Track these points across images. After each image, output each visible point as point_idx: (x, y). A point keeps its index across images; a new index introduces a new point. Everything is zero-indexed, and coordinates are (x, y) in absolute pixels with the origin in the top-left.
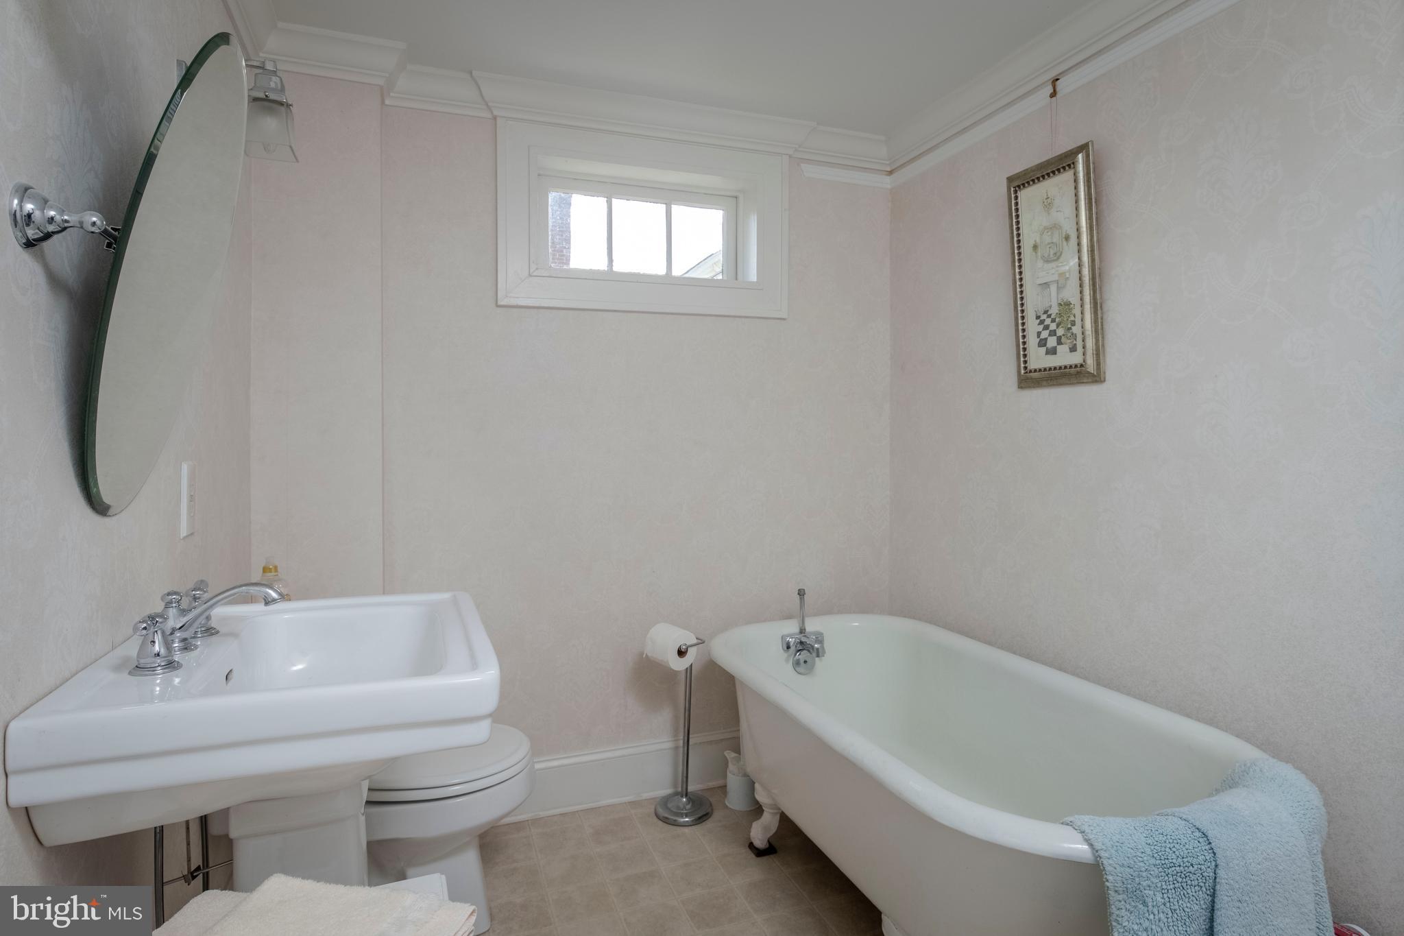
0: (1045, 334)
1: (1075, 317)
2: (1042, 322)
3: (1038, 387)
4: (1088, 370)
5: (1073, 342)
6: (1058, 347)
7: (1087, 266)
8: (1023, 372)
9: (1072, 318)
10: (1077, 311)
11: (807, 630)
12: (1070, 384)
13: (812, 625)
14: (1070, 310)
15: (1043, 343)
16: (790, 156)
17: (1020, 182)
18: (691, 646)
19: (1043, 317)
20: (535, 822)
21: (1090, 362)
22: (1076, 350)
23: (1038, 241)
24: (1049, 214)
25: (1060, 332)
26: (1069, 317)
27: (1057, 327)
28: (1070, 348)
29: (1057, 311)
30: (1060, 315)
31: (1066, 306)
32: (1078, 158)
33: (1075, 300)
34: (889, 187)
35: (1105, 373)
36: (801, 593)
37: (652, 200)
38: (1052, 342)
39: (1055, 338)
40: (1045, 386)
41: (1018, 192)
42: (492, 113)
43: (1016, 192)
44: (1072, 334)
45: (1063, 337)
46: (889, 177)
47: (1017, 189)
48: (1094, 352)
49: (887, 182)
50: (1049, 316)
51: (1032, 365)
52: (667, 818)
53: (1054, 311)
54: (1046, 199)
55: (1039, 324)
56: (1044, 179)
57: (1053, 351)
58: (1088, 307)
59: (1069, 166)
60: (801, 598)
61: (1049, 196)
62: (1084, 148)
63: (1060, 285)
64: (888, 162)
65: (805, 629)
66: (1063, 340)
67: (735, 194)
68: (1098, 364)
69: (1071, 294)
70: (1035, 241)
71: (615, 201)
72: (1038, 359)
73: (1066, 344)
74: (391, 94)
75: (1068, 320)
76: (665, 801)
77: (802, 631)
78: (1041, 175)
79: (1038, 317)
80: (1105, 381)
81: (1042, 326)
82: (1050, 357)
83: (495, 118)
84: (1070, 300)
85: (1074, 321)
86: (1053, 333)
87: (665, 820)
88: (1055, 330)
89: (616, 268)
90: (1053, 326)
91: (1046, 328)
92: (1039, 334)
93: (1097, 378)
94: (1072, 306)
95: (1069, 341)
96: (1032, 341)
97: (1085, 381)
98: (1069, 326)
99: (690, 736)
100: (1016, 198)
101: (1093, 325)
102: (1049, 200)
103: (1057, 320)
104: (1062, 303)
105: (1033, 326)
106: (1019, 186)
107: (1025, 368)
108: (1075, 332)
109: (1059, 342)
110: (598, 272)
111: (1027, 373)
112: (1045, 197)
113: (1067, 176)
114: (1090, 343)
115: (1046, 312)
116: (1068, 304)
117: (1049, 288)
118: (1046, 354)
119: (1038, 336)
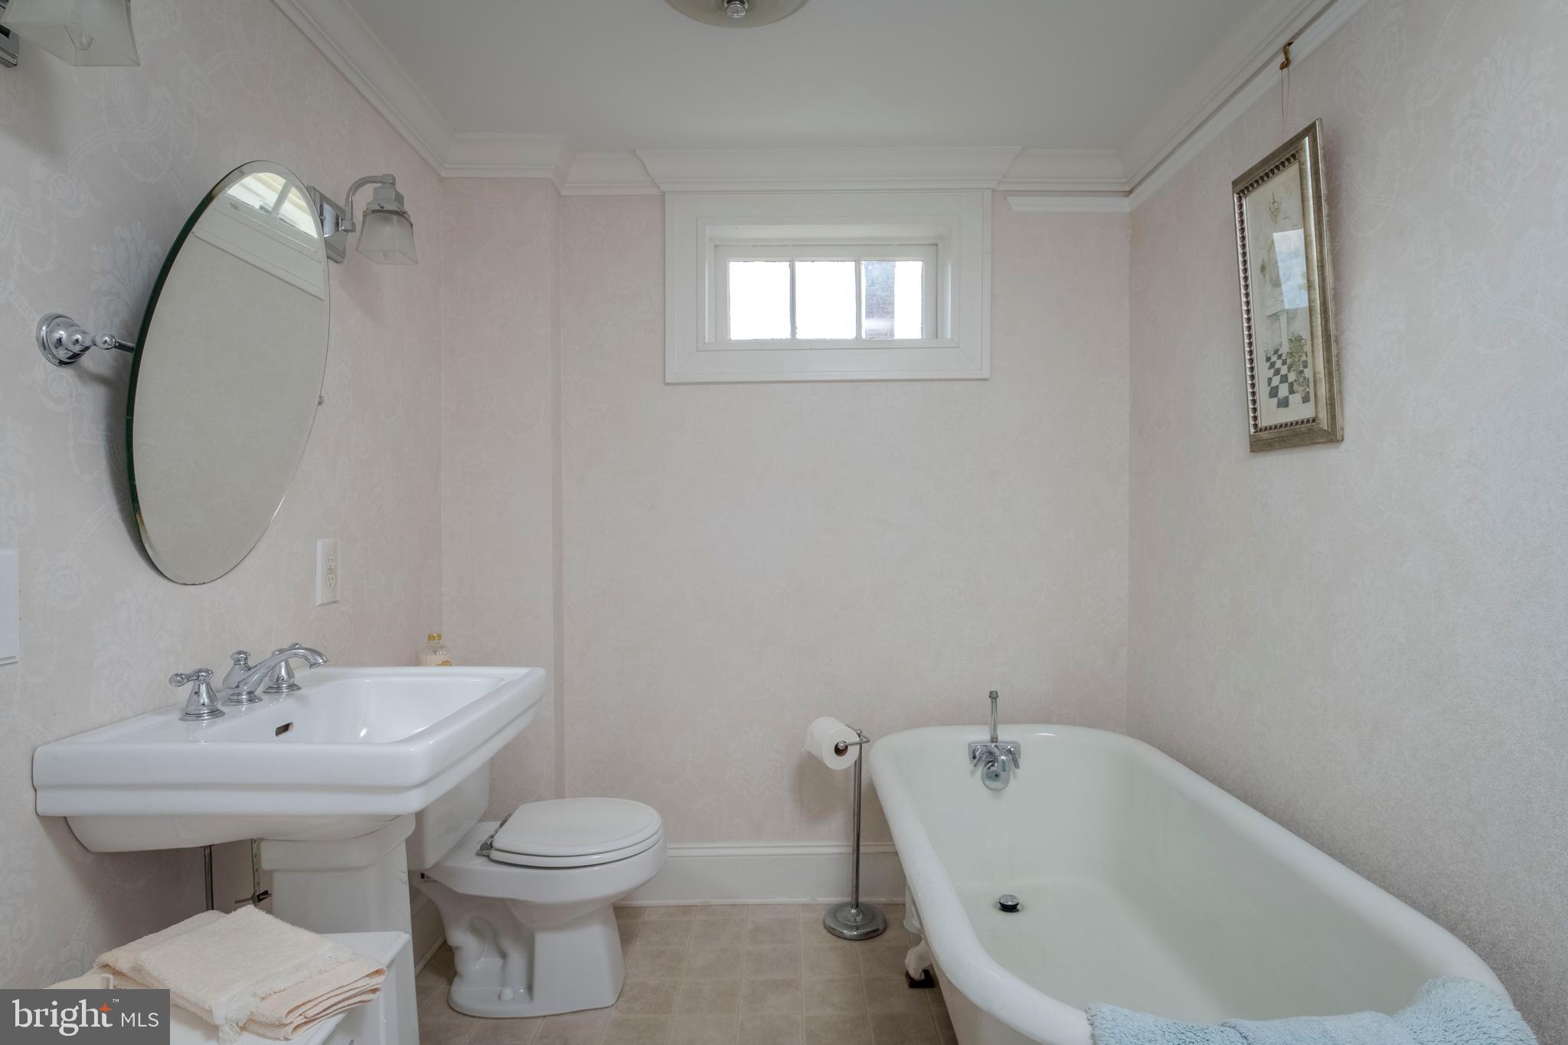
0: (1276, 381)
1: (1306, 356)
2: (1272, 365)
3: (1271, 450)
4: (1321, 426)
5: (1305, 389)
6: (1291, 397)
7: (1317, 288)
8: (1252, 430)
9: (1304, 358)
10: (1308, 348)
11: (999, 739)
12: (1304, 445)
13: (1006, 734)
14: (1302, 346)
15: (1273, 393)
16: (993, 191)
17: (1245, 186)
18: (852, 744)
19: (1274, 358)
20: (705, 908)
21: (1323, 415)
22: (1309, 401)
23: (1266, 259)
24: (1276, 223)
25: (1292, 377)
26: (1301, 356)
27: (1289, 371)
28: (1303, 398)
29: (1288, 350)
30: (1291, 354)
31: (1297, 340)
32: (1305, 144)
33: (1305, 334)
34: (1128, 210)
35: (1342, 429)
36: (993, 696)
37: (839, 258)
38: (1283, 391)
39: (1287, 384)
40: (1277, 449)
41: (1243, 198)
42: (659, 188)
43: (1240, 199)
44: (1305, 379)
45: (1295, 383)
46: (1127, 199)
47: (1241, 195)
48: (1328, 402)
49: (1124, 205)
50: (1280, 357)
51: (1263, 423)
52: (833, 929)
53: (1285, 350)
54: (1273, 203)
55: (1269, 368)
56: (1268, 177)
57: (1284, 403)
58: (1319, 341)
59: (1294, 156)
60: (992, 702)
61: (1276, 199)
62: (1310, 130)
63: (1290, 316)
64: (1125, 180)
65: (997, 738)
66: (1296, 387)
67: (934, 242)
68: (1333, 418)
69: (1301, 328)
70: (1263, 260)
71: (799, 265)
72: (1272, 415)
73: (1298, 392)
74: (567, 185)
75: (1299, 360)
76: (835, 910)
77: (994, 739)
78: (1264, 173)
79: (1268, 359)
80: (1343, 440)
81: (1272, 371)
82: (1283, 410)
83: (663, 194)
84: (1301, 333)
85: (1306, 362)
86: (1284, 379)
87: (831, 931)
88: (1286, 375)
89: (798, 336)
90: (1284, 370)
91: (1277, 372)
92: (1270, 380)
93: (1332, 436)
94: (1303, 341)
95: (1301, 388)
96: (1263, 391)
97: (1320, 441)
98: (1301, 369)
99: (861, 843)
100: (1241, 206)
101: (1326, 365)
102: (1276, 205)
103: (1288, 361)
104: (1293, 339)
105: (1263, 372)
106: (1242, 191)
107: (1256, 426)
108: (1307, 377)
109: (1292, 391)
110: (780, 341)
111: (1257, 432)
112: (1272, 201)
113: (1292, 170)
114: (1323, 390)
115: (1276, 352)
116: (1299, 339)
117: (1279, 319)
118: (1278, 407)
119: (1269, 384)
